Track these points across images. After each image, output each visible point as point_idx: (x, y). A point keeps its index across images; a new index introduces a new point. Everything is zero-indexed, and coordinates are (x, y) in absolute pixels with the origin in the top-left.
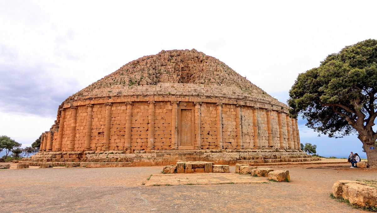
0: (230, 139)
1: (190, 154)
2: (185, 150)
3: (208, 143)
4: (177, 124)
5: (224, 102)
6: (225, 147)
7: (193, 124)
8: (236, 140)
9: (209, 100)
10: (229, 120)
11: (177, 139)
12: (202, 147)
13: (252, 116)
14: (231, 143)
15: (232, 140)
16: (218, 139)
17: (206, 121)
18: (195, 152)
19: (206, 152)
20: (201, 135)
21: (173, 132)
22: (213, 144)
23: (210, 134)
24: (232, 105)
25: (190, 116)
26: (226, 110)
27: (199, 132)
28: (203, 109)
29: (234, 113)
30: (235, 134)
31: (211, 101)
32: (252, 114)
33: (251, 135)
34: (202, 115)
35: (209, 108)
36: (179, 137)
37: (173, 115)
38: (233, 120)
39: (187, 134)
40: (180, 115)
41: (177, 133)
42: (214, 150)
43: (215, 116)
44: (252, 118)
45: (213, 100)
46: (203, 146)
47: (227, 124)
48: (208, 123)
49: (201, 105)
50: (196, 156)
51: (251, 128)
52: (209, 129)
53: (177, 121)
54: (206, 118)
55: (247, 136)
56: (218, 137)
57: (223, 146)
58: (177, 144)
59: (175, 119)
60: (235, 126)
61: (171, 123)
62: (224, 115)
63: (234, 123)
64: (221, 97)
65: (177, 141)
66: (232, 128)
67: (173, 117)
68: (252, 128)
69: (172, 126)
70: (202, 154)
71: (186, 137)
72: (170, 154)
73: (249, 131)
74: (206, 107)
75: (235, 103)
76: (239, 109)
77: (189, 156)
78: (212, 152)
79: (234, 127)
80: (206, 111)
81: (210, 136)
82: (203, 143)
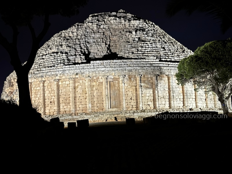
3: (131, 106)
4: (107, 93)
5: (142, 73)
7: (119, 92)
9: (131, 73)
15: (150, 103)
17: (128, 89)
20: (125, 100)
21: (104, 99)
22: (135, 106)
23: (132, 99)
24: (149, 75)
26: (144, 79)
30: (152, 98)
32: (167, 81)
33: (167, 97)
34: (126, 85)
35: (131, 79)
38: (150, 87)
39: (115, 100)
40: (109, 86)
41: (107, 100)
43: (136, 85)
44: (167, 84)
45: (134, 73)
46: (127, 108)
47: (145, 90)
49: (124, 77)
51: (167, 92)
52: (131, 95)
55: (162, 99)
56: (139, 101)
57: (142, 108)
58: (108, 108)
60: (152, 92)
61: (103, 92)
63: (152, 89)
65: (108, 105)
66: (149, 94)
67: (104, 87)
72: (103, 115)
73: (164, 95)
74: (128, 79)
75: (152, 73)
76: (154, 78)
82: (127, 106)
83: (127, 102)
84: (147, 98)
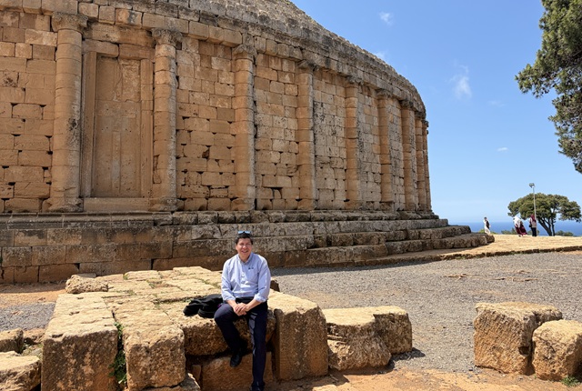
0: (279, 178)
1: (134, 232)
2: (114, 214)
3: (202, 190)
4: (77, 108)
5: (260, 44)
6: (261, 204)
7: (146, 115)
8: (296, 182)
9: (211, 32)
10: (275, 113)
11: (76, 171)
12: (181, 203)
13: (343, 105)
14: (279, 189)
15: (283, 181)
16: (240, 176)
17: (195, 107)
18: (155, 223)
19: (197, 222)
20: (178, 158)
21: (58, 142)
22: (222, 193)
23: (212, 155)
24: (285, 62)
25: (135, 84)
26: (266, 76)
27: (172, 146)
28: (185, 60)
29: (292, 89)
30: (292, 161)
31: (217, 33)
32: (343, 100)
33: (340, 165)
34: (183, 85)
35: (210, 61)
36: (89, 163)
37: (59, 70)
38: (287, 113)
39: (121, 152)
40: (93, 77)
41: (76, 147)
42: (227, 215)
43: (230, 92)
44: (341, 112)
45: (226, 35)
46: (184, 199)
47: (269, 124)
48: (204, 114)
49: (179, 46)
50: (157, 239)
51: (341, 143)
52: (208, 138)
53: (78, 97)
54: (197, 96)
55: (328, 170)
56: (241, 167)
57: (256, 200)
58: (75, 192)
59: (71, 88)
60: (293, 135)
61: (53, 104)
62: (259, 93)
63: (292, 124)
64: (254, 25)
65: (76, 178)
66: (284, 140)
67: (59, 77)
68: (343, 145)
69: (58, 114)
70: (182, 229)
71: (117, 163)
72: (41, 235)
73: (333, 154)
74: (197, 57)
75: (297, 54)
76: (307, 77)
77: (128, 239)
78: (219, 221)
79: (291, 137)
80: (198, 69)
81: (212, 166)
82: (186, 188)
83: (185, 172)
84: (275, 157)
